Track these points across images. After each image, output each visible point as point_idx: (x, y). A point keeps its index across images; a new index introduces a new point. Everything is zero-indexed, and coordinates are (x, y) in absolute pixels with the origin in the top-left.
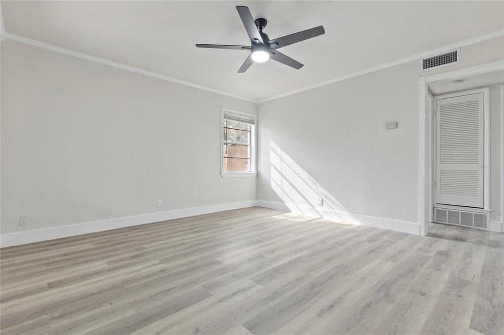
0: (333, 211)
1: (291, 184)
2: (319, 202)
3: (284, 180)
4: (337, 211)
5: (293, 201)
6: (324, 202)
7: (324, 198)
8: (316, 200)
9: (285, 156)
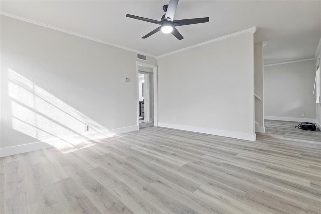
0: (97, 132)
1: (50, 119)
2: (85, 129)
3: (39, 116)
4: (100, 131)
5: (54, 136)
6: (89, 128)
7: (89, 125)
8: (81, 128)
9: (39, 90)
